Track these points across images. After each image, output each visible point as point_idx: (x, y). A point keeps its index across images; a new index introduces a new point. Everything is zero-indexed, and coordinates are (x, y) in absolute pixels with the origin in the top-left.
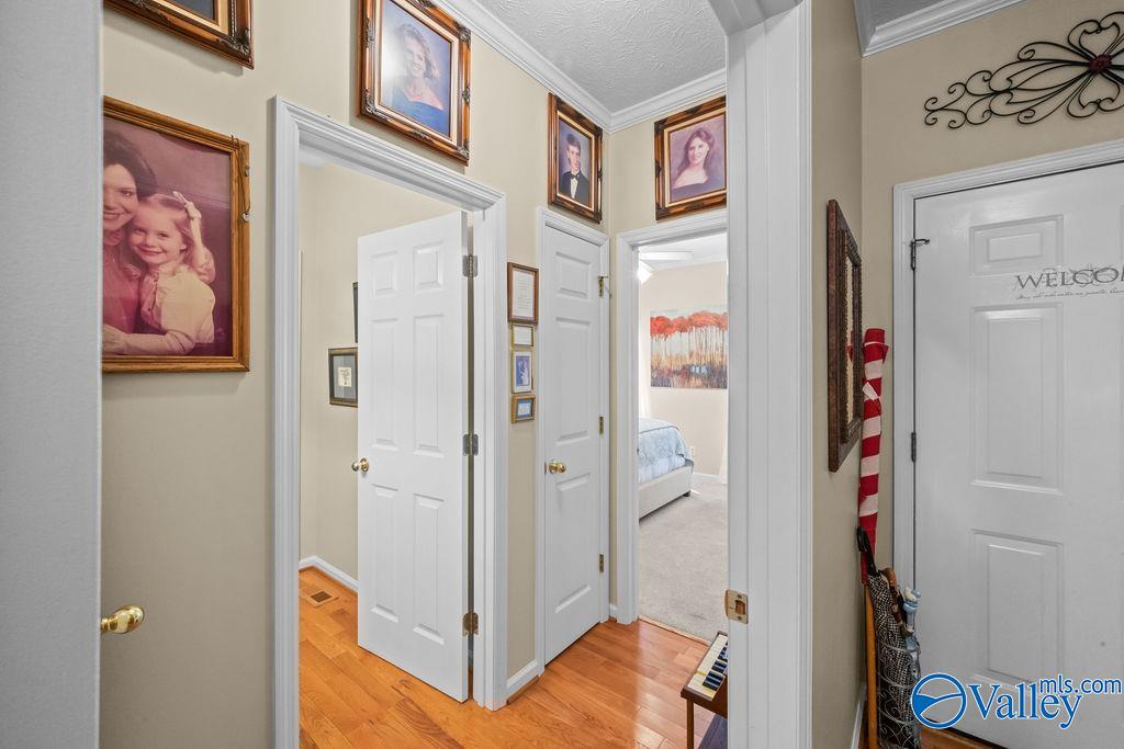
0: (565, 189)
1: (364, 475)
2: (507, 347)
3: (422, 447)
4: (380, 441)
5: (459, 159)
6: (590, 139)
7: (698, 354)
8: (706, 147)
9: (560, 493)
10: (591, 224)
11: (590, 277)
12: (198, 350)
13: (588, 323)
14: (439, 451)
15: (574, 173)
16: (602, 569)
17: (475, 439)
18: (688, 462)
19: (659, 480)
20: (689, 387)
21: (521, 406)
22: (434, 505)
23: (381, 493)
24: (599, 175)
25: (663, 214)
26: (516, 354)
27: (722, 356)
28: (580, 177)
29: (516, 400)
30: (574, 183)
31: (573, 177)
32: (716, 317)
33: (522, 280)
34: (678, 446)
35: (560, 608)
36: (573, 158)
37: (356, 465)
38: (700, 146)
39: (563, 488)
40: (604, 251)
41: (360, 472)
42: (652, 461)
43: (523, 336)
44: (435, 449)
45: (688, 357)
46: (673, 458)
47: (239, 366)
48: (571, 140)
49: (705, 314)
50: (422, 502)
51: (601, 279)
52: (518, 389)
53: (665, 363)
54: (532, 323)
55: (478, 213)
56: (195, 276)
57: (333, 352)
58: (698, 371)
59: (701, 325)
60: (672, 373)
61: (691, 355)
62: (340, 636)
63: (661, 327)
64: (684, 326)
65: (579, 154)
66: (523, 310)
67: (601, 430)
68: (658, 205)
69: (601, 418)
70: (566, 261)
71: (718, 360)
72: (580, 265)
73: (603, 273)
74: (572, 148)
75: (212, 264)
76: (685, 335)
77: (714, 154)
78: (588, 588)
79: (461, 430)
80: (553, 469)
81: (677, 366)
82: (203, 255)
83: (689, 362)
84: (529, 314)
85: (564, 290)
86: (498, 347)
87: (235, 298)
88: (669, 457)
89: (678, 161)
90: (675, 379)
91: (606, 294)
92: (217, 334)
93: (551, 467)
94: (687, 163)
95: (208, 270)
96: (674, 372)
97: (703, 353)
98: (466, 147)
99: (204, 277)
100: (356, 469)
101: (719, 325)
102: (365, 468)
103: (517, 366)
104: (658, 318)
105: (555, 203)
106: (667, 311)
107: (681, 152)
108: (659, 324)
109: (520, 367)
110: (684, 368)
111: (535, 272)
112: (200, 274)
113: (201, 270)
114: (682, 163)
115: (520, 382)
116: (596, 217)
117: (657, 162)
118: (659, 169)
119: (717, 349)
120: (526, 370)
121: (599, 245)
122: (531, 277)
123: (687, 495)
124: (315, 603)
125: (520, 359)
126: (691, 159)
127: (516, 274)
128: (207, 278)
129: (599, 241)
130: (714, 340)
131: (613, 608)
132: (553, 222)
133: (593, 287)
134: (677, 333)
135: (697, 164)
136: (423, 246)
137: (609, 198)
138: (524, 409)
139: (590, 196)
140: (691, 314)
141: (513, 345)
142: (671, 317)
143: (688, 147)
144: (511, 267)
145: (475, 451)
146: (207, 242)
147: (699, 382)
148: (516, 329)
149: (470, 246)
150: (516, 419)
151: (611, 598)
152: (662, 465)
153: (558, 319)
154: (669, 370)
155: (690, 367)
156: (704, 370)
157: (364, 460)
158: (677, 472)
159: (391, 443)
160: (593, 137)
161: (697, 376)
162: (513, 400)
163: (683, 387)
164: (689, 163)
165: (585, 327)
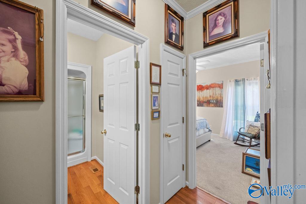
0: (171, 38)
1: (105, 135)
2: (150, 93)
3: (122, 127)
4: (110, 124)
5: (131, 24)
6: (179, 21)
7: (212, 97)
8: (223, 19)
9: (169, 144)
10: (180, 51)
11: (179, 70)
12: (20, 93)
13: (179, 85)
14: (127, 129)
15: (174, 33)
16: (183, 169)
17: (139, 125)
18: (210, 131)
19: (201, 136)
20: (210, 107)
21: (155, 114)
22: (126, 147)
23: (110, 141)
24: (183, 34)
25: (206, 45)
26: (153, 95)
27: (221, 97)
28: (176, 34)
29: (153, 112)
30: (174, 36)
31: (173, 34)
32: (218, 84)
33: (155, 69)
34: (206, 125)
35: (169, 184)
36: (174, 27)
37: (102, 132)
38: (221, 19)
39: (170, 142)
40: (184, 60)
41: (104, 134)
42: (198, 130)
43: (155, 89)
44: (126, 128)
45: (209, 97)
46: (205, 129)
47: (39, 99)
48: (173, 21)
49: (215, 84)
50: (122, 146)
51: (183, 70)
52: (154, 108)
53: (202, 99)
54: (159, 84)
55: (140, 46)
56: (19, 62)
57: (100, 96)
58: (212, 102)
59: (214, 87)
60: (204, 102)
61: (210, 97)
62: (99, 185)
63: (201, 88)
64: (208, 88)
65: (175, 26)
66: (156, 80)
67: (183, 122)
68: (204, 42)
69: (183, 118)
70: (171, 63)
71: (219, 98)
72: (176, 65)
73: (184, 67)
74: (173, 24)
75: (27, 58)
76: (208, 90)
77: (227, 21)
78: (179, 176)
79: (134, 122)
80: (167, 136)
81: (205, 100)
82: (22, 54)
83: (209, 99)
84: (158, 81)
85: (170, 73)
86: (146, 93)
87: (37, 72)
88: (204, 129)
89: (212, 25)
90: (205, 104)
91: (185, 75)
92: (29, 86)
93: (166, 135)
94: (215, 26)
95: (25, 60)
96: (205, 102)
97: (214, 96)
98: (134, 20)
99: (22, 63)
100: (102, 133)
101: (220, 87)
102: (105, 133)
103: (154, 99)
104: (199, 86)
105: (168, 43)
106: (202, 83)
107: (213, 22)
108: (199, 87)
109: (155, 99)
110: (208, 101)
111: (160, 66)
112: (21, 62)
113: (22, 60)
114: (214, 26)
115: (154, 105)
116: (181, 49)
117: (204, 27)
118: (205, 29)
119: (219, 95)
120: (157, 101)
121: (183, 59)
122: (158, 68)
123: (209, 141)
124: (94, 172)
125: (154, 97)
126: (217, 24)
127: (153, 67)
128: (24, 63)
129: (182, 57)
130: (218, 92)
131: (187, 182)
132: (166, 49)
133: (180, 72)
134: (205, 90)
135: (220, 26)
136: (123, 59)
137: (186, 42)
138: (156, 115)
139: (179, 41)
140: (210, 84)
141: (152, 92)
142: (204, 85)
143: (216, 20)
144: (152, 64)
145: (139, 129)
146: (24, 49)
147: (213, 105)
148: (153, 87)
149: (137, 58)
150: (153, 118)
151: (187, 179)
152: (201, 131)
153: (168, 83)
154: (203, 101)
155: (210, 100)
156: (214, 101)
157: (105, 130)
158: (206, 134)
159: (112, 125)
160: (180, 21)
161: (212, 103)
162: (152, 111)
163: (208, 107)
164: (217, 25)
165: (177, 86)
